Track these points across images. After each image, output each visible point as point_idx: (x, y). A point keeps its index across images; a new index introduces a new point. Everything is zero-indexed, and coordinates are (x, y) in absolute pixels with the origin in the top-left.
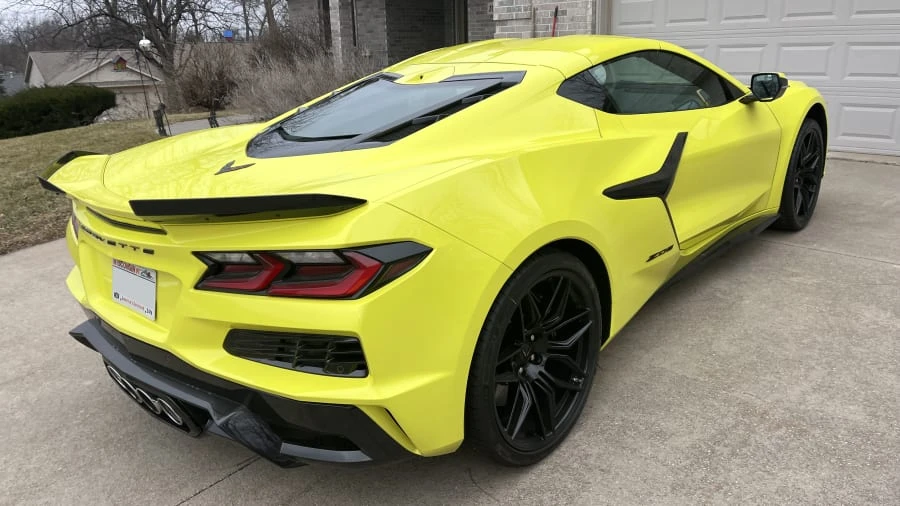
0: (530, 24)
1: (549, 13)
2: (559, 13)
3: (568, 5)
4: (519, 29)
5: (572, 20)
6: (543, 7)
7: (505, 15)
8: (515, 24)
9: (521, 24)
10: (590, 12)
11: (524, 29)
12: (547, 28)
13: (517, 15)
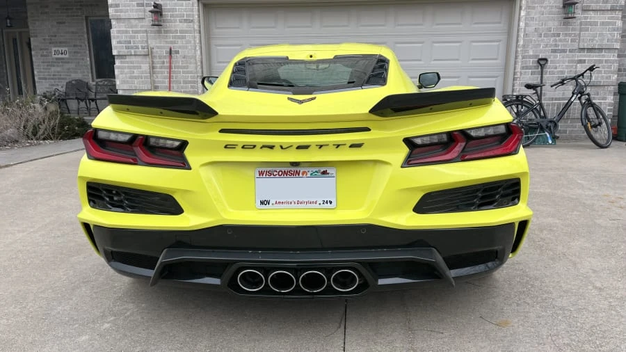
0: (148, 59)
1: (164, 52)
2: (173, 52)
3: (180, 47)
4: (138, 62)
5: (184, 57)
6: (158, 47)
7: (124, 51)
8: (133, 59)
9: (139, 59)
10: (199, 52)
11: (142, 63)
12: (163, 63)
13: (135, 52)
